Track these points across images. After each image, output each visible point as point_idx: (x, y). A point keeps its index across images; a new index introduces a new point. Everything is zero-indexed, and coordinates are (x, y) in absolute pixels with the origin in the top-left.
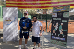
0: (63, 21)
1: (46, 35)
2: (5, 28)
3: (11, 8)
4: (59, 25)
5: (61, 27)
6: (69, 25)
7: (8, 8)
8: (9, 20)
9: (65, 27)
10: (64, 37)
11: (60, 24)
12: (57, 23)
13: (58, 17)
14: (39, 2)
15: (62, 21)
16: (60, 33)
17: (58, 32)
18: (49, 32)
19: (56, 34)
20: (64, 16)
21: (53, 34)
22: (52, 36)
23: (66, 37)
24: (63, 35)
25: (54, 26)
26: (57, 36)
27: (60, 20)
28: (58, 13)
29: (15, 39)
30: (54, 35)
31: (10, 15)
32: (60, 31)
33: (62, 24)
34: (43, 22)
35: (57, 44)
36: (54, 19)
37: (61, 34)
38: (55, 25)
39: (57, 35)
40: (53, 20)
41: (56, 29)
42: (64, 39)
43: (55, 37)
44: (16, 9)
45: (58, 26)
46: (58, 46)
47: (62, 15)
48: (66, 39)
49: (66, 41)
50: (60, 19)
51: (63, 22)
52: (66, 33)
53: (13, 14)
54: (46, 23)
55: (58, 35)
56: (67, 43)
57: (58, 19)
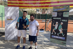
0: (63, 20)
1: (45, 34)
2: (7, 27)
3: (13, 8)
4: (59, 24)
6: (68, 24)
7: (10, 8)
8: (11, 19)
10: (63, 36)
11: (60, 24)
12: (57, 23)
13: (58, 17)
14: (39, 2)
15: (61, 20)
16: (59, 32)
17: (57, 31)
18: (48, 31)
19: (55, 33)
20: (64, 16)
21: (52, 33)
22: (51, 35)
23: (66, 36)
26: (56, 35)
28: (58, 12)
29: (16, 38)
30: (54, 34)
31: (12, 14)
33: (62, 23)
34: (42, 21)
36: (54, 18)
38: (55, 24)
39: (56, 34)
40: (53, 20)
42: (64, 38)
43: (54, 37)
44: (18, 8)
46: (57, 45)
48: (66, 38)
49: (65, 40)
50: (60, 18)
51: (63, 22)
52: (65, 32)
53: (14, 13)
54: (46, 22)
56: (67, 42)
57: (58, 18)
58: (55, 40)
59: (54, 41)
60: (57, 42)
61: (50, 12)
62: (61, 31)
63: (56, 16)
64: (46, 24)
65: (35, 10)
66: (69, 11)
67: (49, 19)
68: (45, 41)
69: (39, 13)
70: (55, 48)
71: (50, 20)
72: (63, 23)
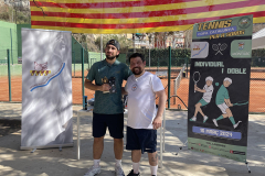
0: (230, 71)
1: (169, 121)
4: (217, 84)
5: (223, 92)
9: (240, 93)
10: (235, 126)
11: (221, 83)
12: (210, 79)
13: (211, 57)
15: (225, 71)
16: (220, 113)
17: (212, 110)
19: (206, 118)
22: (190, 124)
23: (244, 126)
24: (233, 120)
25: (200, 90)
26: (210, 125)
27: (220, 68)
28: (211, 42)
29: (63, 138)
30: (200, 123)
32: (219, 106)
33: (228, 81)
35: (213, 154)
36: (198, 64)
37: (224, 116)
38: (202, 85)
39: (210, 121)
40: (193, 68)
41: (207, 98)
42: (238, 135)
43: (202, 130)
45: (212, 88)
47: (228, 51)
48: (245, 135)
49: (243, 142)
50: (220, 64)
51: (230, 76)
52: (241, 112)
53: (55, 51)
55: (215, 121)
56: (250, 147)
57: (211, 64)
58: (204, 142)
59: (202, 148)
60: (212, 150)
61: (183, 41)
62: (225, 108)
63: (205, 54)
64: (172, 83)
65: (130, 36)
66: (250, 37)
67: (179, 65)
68: (169, 148)
69: (143, 43)
70: (207, 172)
71: (183, 69)
72: (231, 81)
